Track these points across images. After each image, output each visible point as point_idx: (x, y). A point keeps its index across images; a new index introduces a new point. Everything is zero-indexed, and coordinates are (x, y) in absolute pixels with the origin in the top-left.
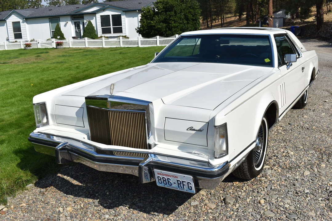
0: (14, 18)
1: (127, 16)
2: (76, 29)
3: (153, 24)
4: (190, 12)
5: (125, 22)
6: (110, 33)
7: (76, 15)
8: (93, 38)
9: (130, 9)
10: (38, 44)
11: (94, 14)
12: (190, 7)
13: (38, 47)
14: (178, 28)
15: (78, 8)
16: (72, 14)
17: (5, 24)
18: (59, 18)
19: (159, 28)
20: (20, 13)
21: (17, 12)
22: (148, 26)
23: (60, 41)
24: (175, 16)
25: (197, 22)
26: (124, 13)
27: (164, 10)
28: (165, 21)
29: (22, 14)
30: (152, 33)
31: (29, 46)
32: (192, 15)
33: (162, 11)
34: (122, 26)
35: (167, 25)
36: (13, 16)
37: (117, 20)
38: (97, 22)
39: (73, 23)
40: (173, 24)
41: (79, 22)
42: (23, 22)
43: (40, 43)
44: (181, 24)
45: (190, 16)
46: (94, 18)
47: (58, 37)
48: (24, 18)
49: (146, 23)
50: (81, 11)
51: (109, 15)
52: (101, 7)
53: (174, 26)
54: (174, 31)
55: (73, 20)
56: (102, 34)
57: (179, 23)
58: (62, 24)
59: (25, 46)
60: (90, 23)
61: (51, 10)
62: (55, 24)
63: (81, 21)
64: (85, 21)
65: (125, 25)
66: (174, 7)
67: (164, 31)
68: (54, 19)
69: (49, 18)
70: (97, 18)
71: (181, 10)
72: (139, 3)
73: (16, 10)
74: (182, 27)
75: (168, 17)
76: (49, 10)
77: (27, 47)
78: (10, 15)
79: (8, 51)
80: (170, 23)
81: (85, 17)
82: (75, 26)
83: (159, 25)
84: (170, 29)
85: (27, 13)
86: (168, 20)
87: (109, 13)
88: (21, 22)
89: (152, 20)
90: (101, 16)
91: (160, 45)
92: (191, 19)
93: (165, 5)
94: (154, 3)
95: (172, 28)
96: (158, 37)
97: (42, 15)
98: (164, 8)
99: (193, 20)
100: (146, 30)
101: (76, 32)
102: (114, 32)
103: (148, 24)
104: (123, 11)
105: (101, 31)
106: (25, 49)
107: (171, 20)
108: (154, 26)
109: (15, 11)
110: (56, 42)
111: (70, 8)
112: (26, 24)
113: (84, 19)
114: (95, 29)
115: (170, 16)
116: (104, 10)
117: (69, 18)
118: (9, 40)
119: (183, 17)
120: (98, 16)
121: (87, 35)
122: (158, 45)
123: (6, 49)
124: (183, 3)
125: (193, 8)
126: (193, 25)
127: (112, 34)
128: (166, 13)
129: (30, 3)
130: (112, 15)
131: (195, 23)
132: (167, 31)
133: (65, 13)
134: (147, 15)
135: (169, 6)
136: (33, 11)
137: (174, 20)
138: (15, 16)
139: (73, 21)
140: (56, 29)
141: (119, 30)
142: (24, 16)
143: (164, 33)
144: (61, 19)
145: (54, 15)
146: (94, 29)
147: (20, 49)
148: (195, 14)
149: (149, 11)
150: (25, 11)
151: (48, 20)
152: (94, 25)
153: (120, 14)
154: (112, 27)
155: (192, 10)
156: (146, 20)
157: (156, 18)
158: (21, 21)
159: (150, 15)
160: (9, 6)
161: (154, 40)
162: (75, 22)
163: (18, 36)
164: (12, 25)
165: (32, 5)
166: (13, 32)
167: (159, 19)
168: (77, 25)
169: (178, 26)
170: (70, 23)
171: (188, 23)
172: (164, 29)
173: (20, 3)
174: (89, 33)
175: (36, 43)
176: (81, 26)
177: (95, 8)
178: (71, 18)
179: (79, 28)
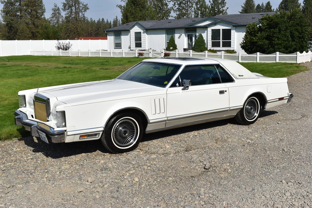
0: (136, 29)
1: (237, 31)
2: (188, 41)
3: (255, 41)
4: (297, 30)
5: (234, 37)
6: (220, 46)
7: (190, 28)
8: (202, 51)
9: (240, 24)
10: (150, 54)
11: (206, 27)
12: (298, 24)
13: (150, 57)
14: (282, 46)
15: (194, 21)
16: (186, 27)
17: (129, 34)
18: (175, 30)
19: (261, 44)
20: (142, 25)
21: (139, 23)
22: (251, 42)
23: (168, 52)
24: (279, 33)
25: (304, 40)
26: (234, 28)
27: (268, 26)
28: (268, 38)
29: (144, 26)
30: (253, 49)
31: (141, 55)
32: (298, 32)
33: (266, 28)
34: (231, 41)
35: (269, 41)
36: (136, 26)
37: (227, 34)
38: (207, 36)
39: (187, 36)
40: (276, 41)
41: (192, 35)
42: (144, 33)
43: (151, 52)
44: (286, 41)
45: (297, 34)
46: (206, 31)
47: (171, 48)
48: (144, 29)
49: (250, 39)
50: (194, 24)
51: (220, 29)
52: (213, 21)
53: (277, 43)
54: (277, 49)
55: (186, 32)
56: (212, 47)
57: (283, 40)
58: (177, 36)
59: (138, 54)
60: (201, 36)
61: (171, 22)
62: (170, 36)
63: (193, 34)
64: (197, 34)
65: (234, 39)
66: (278, 24)
67: (266, 48)
68: (170, 31)
69: (166, 30)
70: (208, 32)
71: (287, 27)
72: (252, 18)
73: (140, 22)
74: (286, 45)
75: (272, 34)
76: (169, 22)
77: (140, 55)
78: (133, 26)
79: (125, 58)
80: (274, 40)
81: (198, 30)
82: (188, 39)
83: (261, 42)
84: (273, 46)
85: (148, 24)
86: (271, 37)
87: (220, 27)
88: (142, 33)
89: (255, 36)
90: (212, 30)
91: (260, 62)
92: (297, 37)
93: (270, 21)
94: (259, 19)
95: (275, 45)
96: (258, 53)
97: (160, 27)
98: (268, 24)
99: (300, 38)
100: (249, 45)
101: (188, 44)
102: (223, 46)
103: (251, 40)
104: (234, 26)
105: (211, 44)
106: (138, 57)
107: (275, 37)
108: (256, 42)
109: (138, 23)
110: (165, 52)
111: (187, 21)
112: (146, 35)
113: (196, 32)
114: (206, 42)
115: (274, 33)
116: (215, 24)
117: (183, 31)
118: (130, 48)
119: (288, 34)
120: (210, 30)
121: (197, 47)
122: (258, 61)
123: (124, 56)
124: (291, 20)
125: (301, 26)
126: (299, 43)
127: (221, 48)
128: (270, 30)
129: (160, 14)
130: (223, 30)
131: (302, 41)
132: (269, 48)
133: (180, 26)
134: (252, 31)
135: (274, 23)
136: (155, 23)
137: (277, 37)
138: (137, 27)
139: (187, 34)
140: (170, 41)
141: (228, 44)
142: (145, 27)
143: (266, 50)
144: (176, 31)
145: (171, 27)
146: (204, 42)
147: (134, 57)
148: (303, 32)
149: (253, 28)
150: (147, 23)
151: (165, 32)
152: (205, 38)
153: (230, 28)
154: (221, 41)
155: (299, 28)
156: (250, 36)
157: (259, 34)
158: (142, 31)
159: (255, 31)
160: (140, 17)
161: (254, 56)
162: (188, 35)
163: (138, 45)
164: (134, 35)
165: (161, 16)
166: (134, 41)
167: (262, 36)
168: (190, 38)
169: (281, 43)
170: (183, 35)
171: (293, 41)
172: (266, 46)
173: (150, 14)
174: (198, 45)
175: (148, 52)
176: (194, 38)
177: (208, 22)
178: (185, 31)
179: (191, 40)
